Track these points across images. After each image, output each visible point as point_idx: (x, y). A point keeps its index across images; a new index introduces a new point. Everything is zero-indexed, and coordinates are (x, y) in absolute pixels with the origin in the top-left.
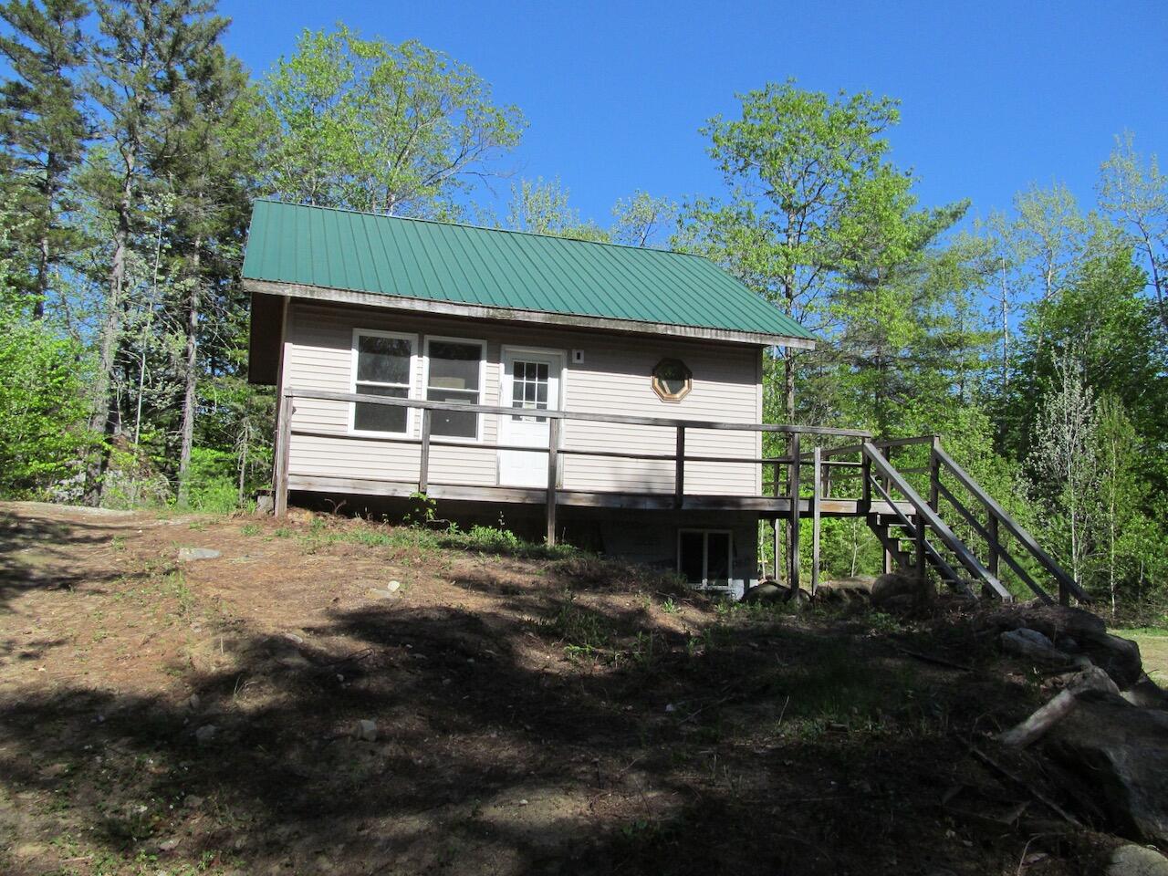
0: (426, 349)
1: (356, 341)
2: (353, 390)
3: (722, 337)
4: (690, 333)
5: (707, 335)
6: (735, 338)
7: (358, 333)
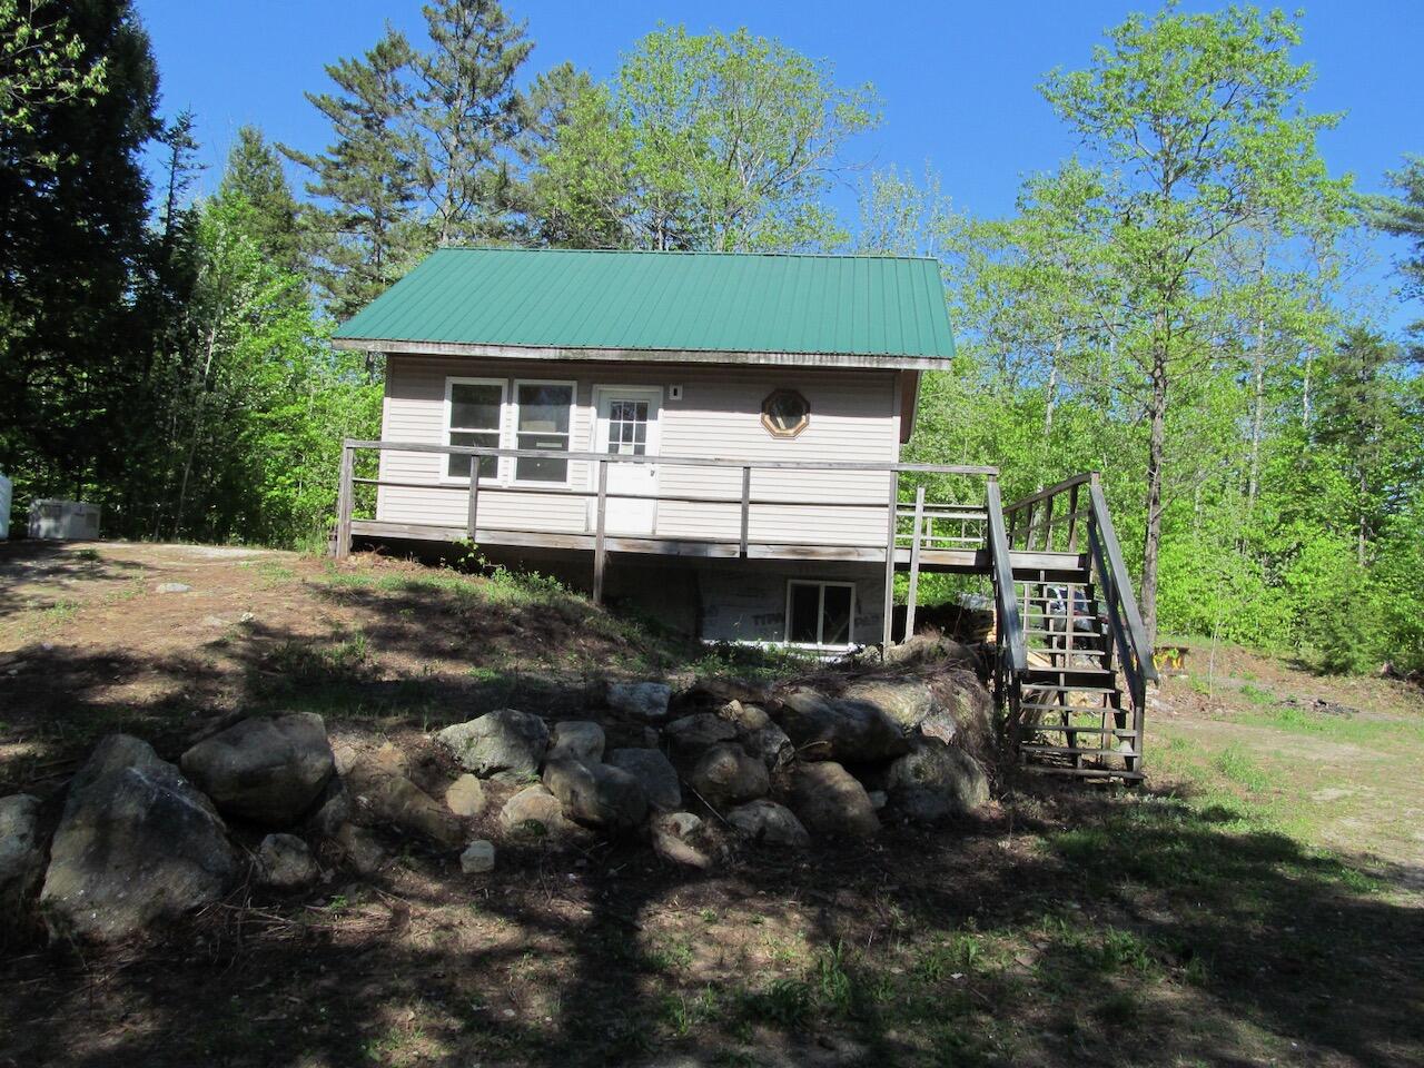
0: (516, 395)
1: (449, 390)
2: (446, 441)
3: (828, 362)
4: (789, 361)
5: (809, 362)
6: (844, 363)
7: (451, 381)
